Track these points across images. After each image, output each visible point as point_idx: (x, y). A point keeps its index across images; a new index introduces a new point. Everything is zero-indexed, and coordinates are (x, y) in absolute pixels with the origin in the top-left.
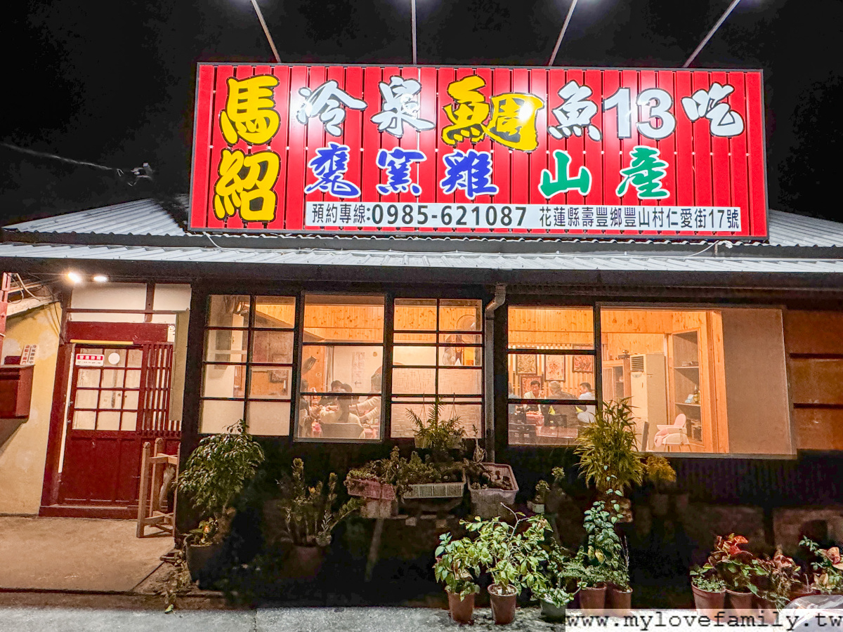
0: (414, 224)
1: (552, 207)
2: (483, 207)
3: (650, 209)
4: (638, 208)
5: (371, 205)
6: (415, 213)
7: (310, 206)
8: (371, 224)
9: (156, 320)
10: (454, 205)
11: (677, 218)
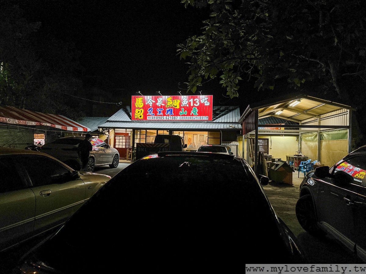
0: (162, 119)
1: (181, 116)
2: (172, 117)
3: (195, 117)
4: (193, 117)
5: (156, 116)
6: (162, 118)
7: (148, 117)
8: (156, 119)
9: (127, 132)
10: (167, 116)
11: (199, 118)
